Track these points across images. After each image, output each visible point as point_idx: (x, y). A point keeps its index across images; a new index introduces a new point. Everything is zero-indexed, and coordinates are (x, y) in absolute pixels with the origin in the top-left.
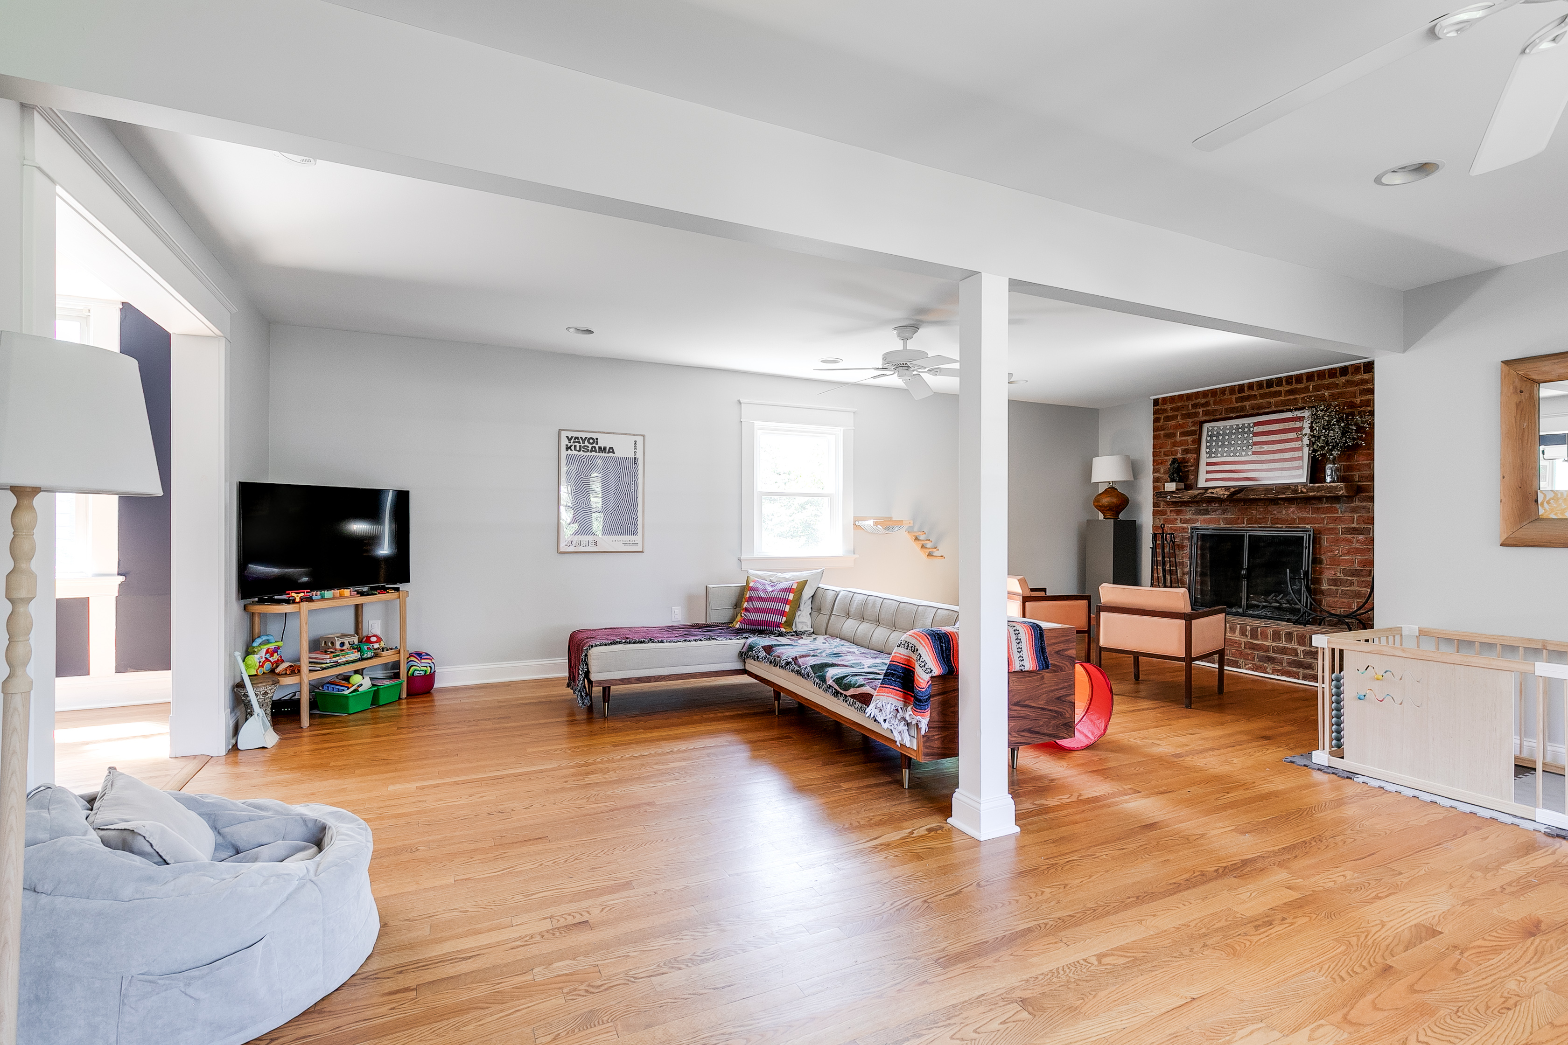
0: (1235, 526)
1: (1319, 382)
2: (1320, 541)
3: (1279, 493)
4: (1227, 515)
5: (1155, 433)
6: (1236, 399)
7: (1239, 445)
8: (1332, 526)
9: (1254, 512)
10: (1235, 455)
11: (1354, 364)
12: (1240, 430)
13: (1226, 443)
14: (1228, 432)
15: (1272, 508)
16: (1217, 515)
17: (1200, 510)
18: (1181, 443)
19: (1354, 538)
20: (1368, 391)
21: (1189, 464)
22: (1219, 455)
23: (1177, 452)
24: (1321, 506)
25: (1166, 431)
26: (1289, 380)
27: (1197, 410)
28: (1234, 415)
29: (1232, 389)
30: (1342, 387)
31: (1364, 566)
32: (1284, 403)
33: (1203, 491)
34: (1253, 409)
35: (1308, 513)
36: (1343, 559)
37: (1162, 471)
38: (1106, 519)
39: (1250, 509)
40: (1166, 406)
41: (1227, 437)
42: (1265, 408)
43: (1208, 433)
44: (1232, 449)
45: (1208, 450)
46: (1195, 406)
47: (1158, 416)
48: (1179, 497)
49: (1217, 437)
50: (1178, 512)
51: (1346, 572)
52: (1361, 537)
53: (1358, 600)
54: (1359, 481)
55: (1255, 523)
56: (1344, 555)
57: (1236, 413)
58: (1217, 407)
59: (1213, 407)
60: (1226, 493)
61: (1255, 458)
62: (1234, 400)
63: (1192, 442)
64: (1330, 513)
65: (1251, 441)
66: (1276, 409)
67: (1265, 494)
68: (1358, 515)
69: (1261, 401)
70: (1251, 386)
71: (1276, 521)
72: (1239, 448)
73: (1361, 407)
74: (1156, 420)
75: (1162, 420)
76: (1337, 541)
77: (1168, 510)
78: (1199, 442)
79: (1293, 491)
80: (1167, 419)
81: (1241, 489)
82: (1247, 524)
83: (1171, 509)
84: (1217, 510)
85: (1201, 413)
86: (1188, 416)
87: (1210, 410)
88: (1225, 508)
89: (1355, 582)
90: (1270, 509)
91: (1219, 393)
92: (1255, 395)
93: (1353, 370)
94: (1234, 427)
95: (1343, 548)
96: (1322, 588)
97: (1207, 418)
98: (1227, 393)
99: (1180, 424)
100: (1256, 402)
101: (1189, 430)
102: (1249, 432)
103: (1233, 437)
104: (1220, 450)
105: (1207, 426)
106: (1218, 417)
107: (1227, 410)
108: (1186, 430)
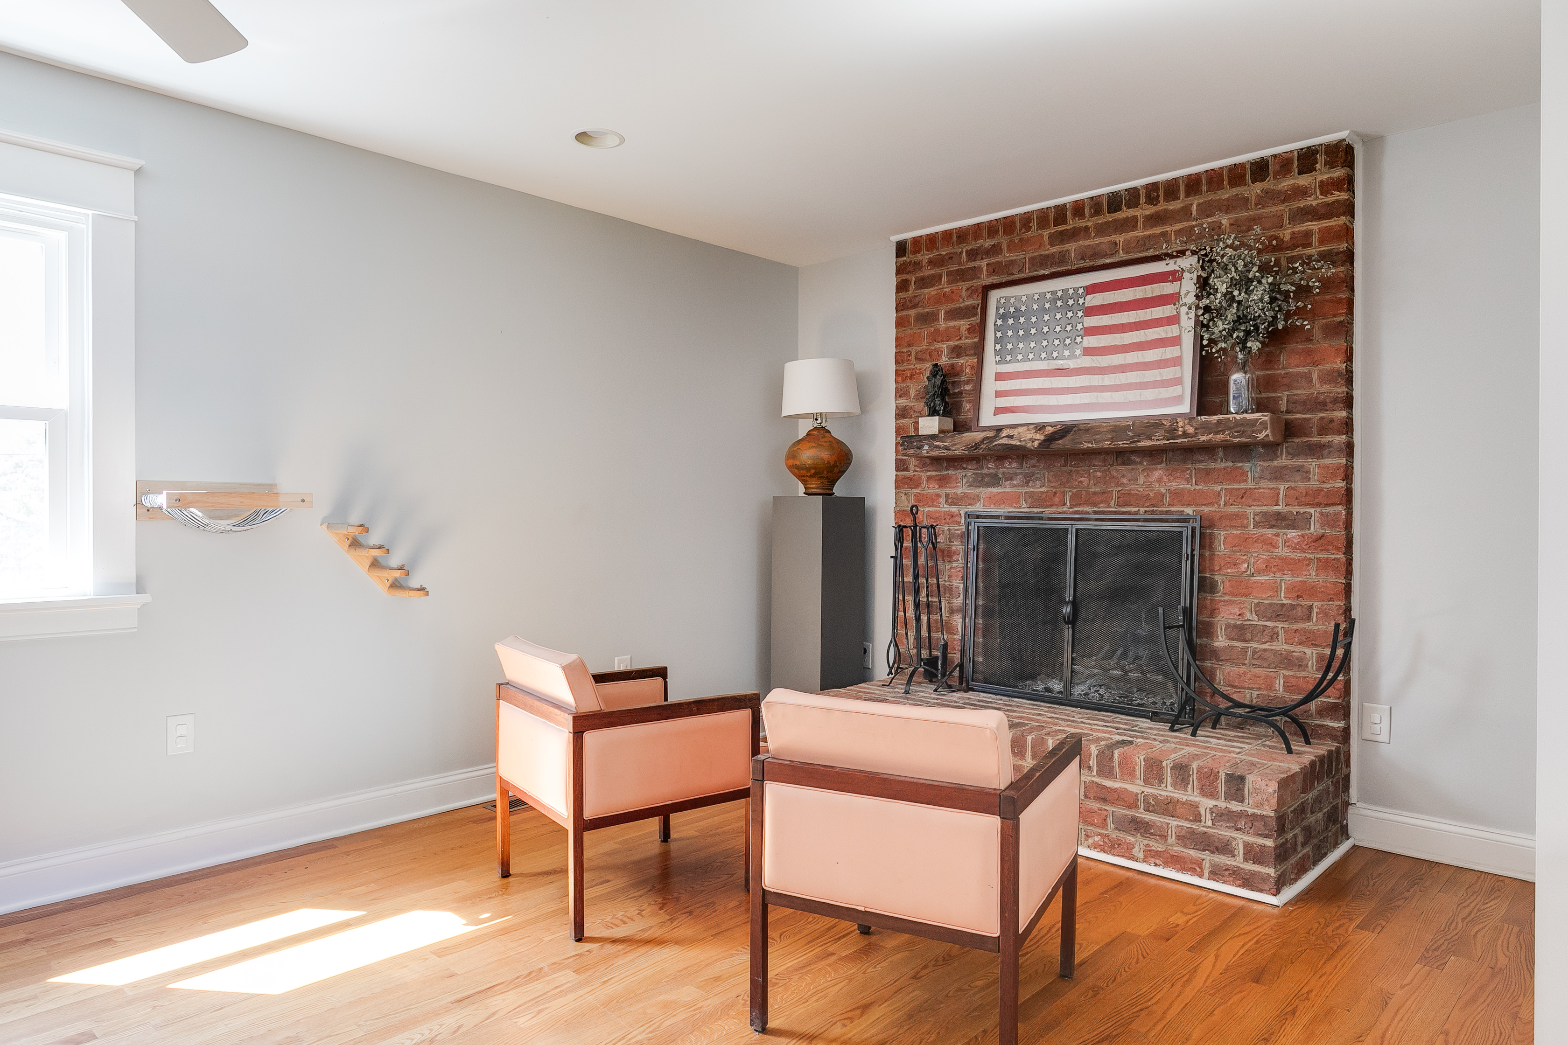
0: (1048, 511)
1: (1212, 197)
2: (1212, 544)
3: (1139, 436)
4: (1032, 487)
5: (900, 314)
6: (1051, 236)
7: (1057, 335)
8: (1233, 509)
9: (1086, 481)
10: (1050, 358)
11: (1280, 155)
12: (1059, 303)
13: (1033, 331)
14: (1035, 307)
15: (1120, 470)
16: (1015, 486)
17: (983, 476)
18: (947, 335)
19: (1278, 535)
20: (1307, 213)
21: (963, 378)
22: (1020, 357)
23: (939, 352)
24: (1212, 465)
25: (919, 310)
26: (1152, 192)
27: (976, 264)
28: (1047, 272)
29: (1043, 217)
30: (1256, 205)
31: (1298, 597)
32: (1143, 243)
33: (991, 434)
34: (1083, 258)
35: (1188, 481)
36: (1257, 582)
37: (913, 393)
38: (809, 494)
39: (1078, 473)
40: (919, 257)
41: (1034, 319)
42: (1105, 256)
43: (998, 309)
44: (1045, 343)
45: (998, 347)
46: (973, 254)
47: (905, 277)
48: (946, 448)
49: (1016, 318)
50: (943, 481)
51: (1261, 611)
52: (1292, 534)
53: (1287, 673)
54: (1288, 412)
55: (1087, 503)
56: (1259, 572)
57: (1051, 266)
58: (1013, 256)
59: (1007, 256)
60: (1039, 438)
61: (1088, 361)
62: (1046, 238)
63: (969, 330)
64: (1234, 480)
65: (1079, 327)
67: (1112, 440)
68: (1287, 485)
69: (1098, 241)
70: (1078, 208)
71: (1126, 499)
72: (1057, 342)
73: (1294, 247)
74: (902, 287)
75: (913, 287)
76: (1244, 542)
77: (924, 475)
78: (980, 329)
79: (1167, 431)
80: (923, 283)
81: (1066, 430)
82: (1072, 506)
83: (929, 474)
84: (1016, 474)
85: (985, 268)
86: (961, 275)
87: (1001, 262)
88: (1032, 470)
89: (1281, 632)
90: (1114, 473)
91: (1018, 225)
92: (1087, 228)
93: (1278, 167)
94: (1048, 296)
95: (1259, 556)
96: (1216, 644)
97: (995, 279)
98: (1034, 225)
99: (945, 294)
100: (1087, 243)
101: (962, 305)
102: (1075, 307)
103: (1046, 317)
104: (1021, 345)
105: (996, 296)
106: (1016, 276)
107: (1033, 262)
108: (957, 305)
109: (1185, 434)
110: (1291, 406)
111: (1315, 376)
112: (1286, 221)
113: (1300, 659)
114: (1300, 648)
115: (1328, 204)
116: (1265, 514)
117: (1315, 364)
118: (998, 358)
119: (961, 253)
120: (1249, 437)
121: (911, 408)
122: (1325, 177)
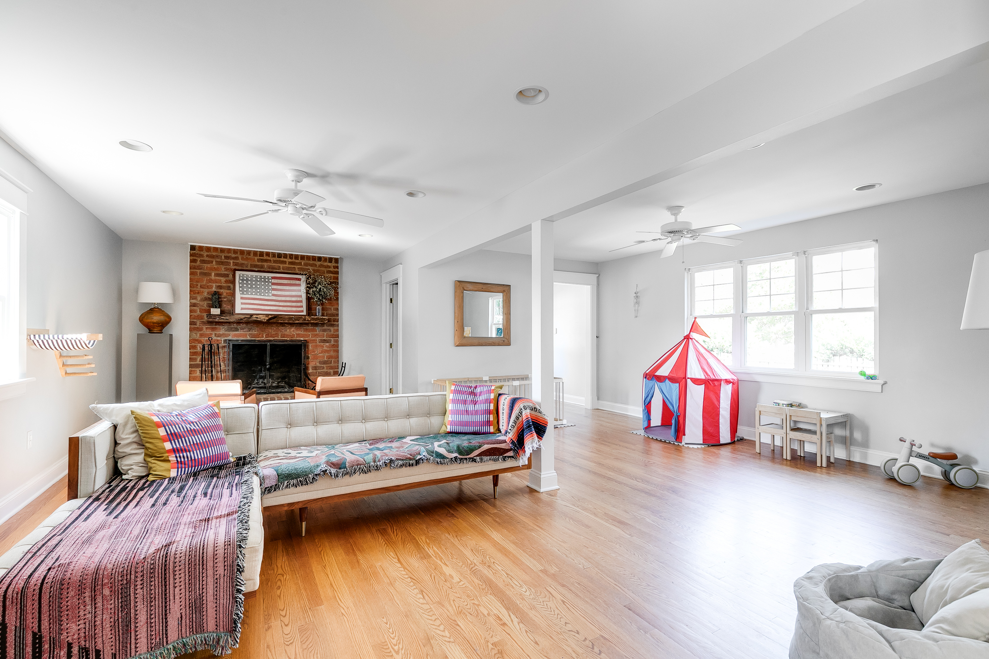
0: (257, 339)
1: (307, 262)
2: (308, 347)
3: (296, 320)
4: (252, 332)
5: (192, 270)
6: (258, 259)
7: (263, 289)
8: (313, 339)
9: (270, 331)
10: (260, 295)
12: (263, 280)
13: (254, 286)
14: (254, 279)
15: (282, 328)
16: (244, 331)
17: (231, 328)
18: (216, 282)
19: (324, 345)
20: (329, 272)
21: (222, 296)
23: (212, 287)
24: (308, 328)
25: (202, 271)
26: (291, 256)
27: (228, 261)
28: (256, 269)
29: (255, 253)
30: (319, 267)
31: (329, 358)
32: (288, 268)
34: (270, 268)
35: (301, 331)
36: (319, 356)
37: (199, 298)
39: (267, 328)
40: (202, 253)
41: (254, 283)
42: (277, 269)
43: (240, 277)
44: (258, 290)
45: (241, 289)
46: (227, 258)
47: (195, 258)
49: (247, 282)
50: (213, 329)
51: (320, 362)
52: (328, 344)
55: (270, 337)
56: (320, 353)
57: (259, 268)
58: (243, 262)
59: (240, 261)
60: (266, 318)
61: (274, 298)
62: (256, 260)
63: (225, 281)
64: (313, 332)
65: (270, 288)
66: (283, 271)
67: (288, 320)
68: (326, 333)
69: (274, 264)
70: (268, 254)
71: (283, 336)
72: (263, 291)
74: (193, 261)
75: (198, 262)
76: (316, 346)
77: (204, 327)
78: (232, 282)
80: (203, 262)
81: (275, 317)
83: (207, 326)
84: (245, 328)
85: (232, 263)
86: (222, 263)
87: (238, 263)
88: (256, 327)
89: (325, 367)
90: (280, 329)
91: (245, 253)
92: (270, 260)
93: (324, 259)
94: (259, 277)
95: (319, 350)
96: (309, 372)
97: (237, 267)
98: (252, 254)
99: (214, 268)
100: (270, 264)
101: (222, 273)
102: (268, 282)
103: (258, 283)
104: (250, 290)
105: (238, 273)
106: (245, 268)
107: (251, 265)
108: (220, 272)
109: (308, 320)
110: (327, 315)
111: (332, 309)
112: (326, 273)
113: (330, 373)
114: (329, 370)
115: (334, 271)
116: (321, 340)
117: (332, 306)
118: (241, 293)
119: (222, 256)
121: (198, 304)
122: (334, 265)
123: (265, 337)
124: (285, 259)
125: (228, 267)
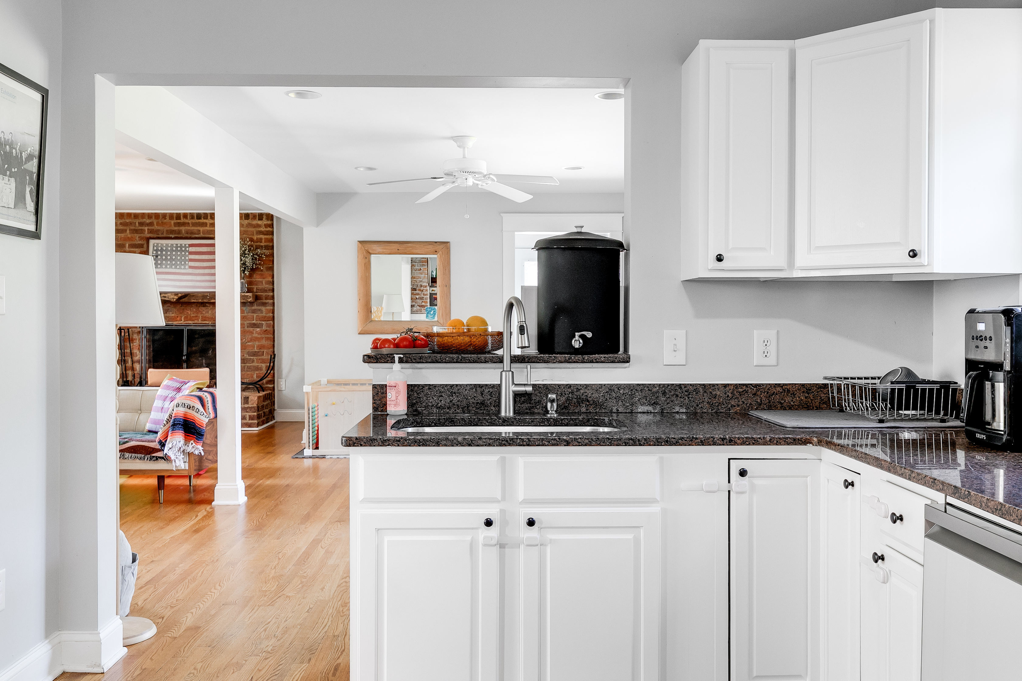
0: (175, 323)
4: (169, 314)
6: (174, 223)
7: (179, 260)
9: (189, 312)
10: (176, 268)
11: (253, 213)
12: (179, 249)
13: (169, 258)
14: (169, 249)
15: (202, 309)
19: (254, 330)
20: (261, 232)
22: (164, 266)
27: (143, 228)
28: (173, 236)
29: (171, 216)
30: (246, 227)
31: (260, 349)
32: (209, 232)
34: (187, 234)
36: (248, 345)
39: (186, 309)
41: (169, 253)
42: (195, 234)
43: (153, 247)
44: (174, 263)
46: (141, 224)
49: (162, 252)
51: (249, 354)
52: (258, 329)
53: (257, 372)
54: (256, 292)
55: (190, 320)
56: (249, 342)
57: (175, 234)
58: (159, 228)
59: (156, 227)
60: (175, 297)
61: (191, 271)
62: (172, 224)
65: (187, 258)
66: (203, 236)
67: (202, 299)
68: (256, 315)
69: (193, 228)
70: (185, 216)
72: (178, 263)
73: (257, 242)
76: (244, 332)
81: (186, 295)
82: (184, 321)
85: (147, 230)
86: (136, 231)
87: (154, 230)
88: (169, 308)
89: (255, 360)
90: (201, 310)
91: (161, 216)
92: (188, 223)
93: (252, 217)
94: (175, 245)
95: (248, 337)
97: (151, 235)
98: (168, 218)
99: (128, 238)
100: (189, 228)
101: (136, 243)
102: (185, 250)
103: (174, 253)
104: (164, 262)
105: (152, 242)
106: (160, 236)
107: (168, 232)
108: (134, 243)
110: (257, 291)
111: (264, 282)
112: (255, 234)
113: (260, 367)
114: (261, 364)
115: (267, 231)
116: (250, 324)
117: (264, 278)
119: (136, 223)
120: (246, 300)
122: (266, 223)
123: (183, 320)
124: (205, 221)
125: (142, 235)
